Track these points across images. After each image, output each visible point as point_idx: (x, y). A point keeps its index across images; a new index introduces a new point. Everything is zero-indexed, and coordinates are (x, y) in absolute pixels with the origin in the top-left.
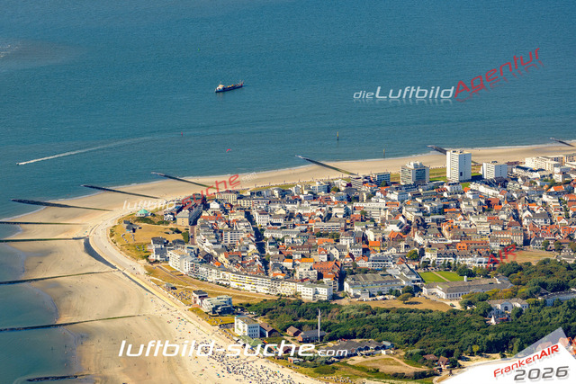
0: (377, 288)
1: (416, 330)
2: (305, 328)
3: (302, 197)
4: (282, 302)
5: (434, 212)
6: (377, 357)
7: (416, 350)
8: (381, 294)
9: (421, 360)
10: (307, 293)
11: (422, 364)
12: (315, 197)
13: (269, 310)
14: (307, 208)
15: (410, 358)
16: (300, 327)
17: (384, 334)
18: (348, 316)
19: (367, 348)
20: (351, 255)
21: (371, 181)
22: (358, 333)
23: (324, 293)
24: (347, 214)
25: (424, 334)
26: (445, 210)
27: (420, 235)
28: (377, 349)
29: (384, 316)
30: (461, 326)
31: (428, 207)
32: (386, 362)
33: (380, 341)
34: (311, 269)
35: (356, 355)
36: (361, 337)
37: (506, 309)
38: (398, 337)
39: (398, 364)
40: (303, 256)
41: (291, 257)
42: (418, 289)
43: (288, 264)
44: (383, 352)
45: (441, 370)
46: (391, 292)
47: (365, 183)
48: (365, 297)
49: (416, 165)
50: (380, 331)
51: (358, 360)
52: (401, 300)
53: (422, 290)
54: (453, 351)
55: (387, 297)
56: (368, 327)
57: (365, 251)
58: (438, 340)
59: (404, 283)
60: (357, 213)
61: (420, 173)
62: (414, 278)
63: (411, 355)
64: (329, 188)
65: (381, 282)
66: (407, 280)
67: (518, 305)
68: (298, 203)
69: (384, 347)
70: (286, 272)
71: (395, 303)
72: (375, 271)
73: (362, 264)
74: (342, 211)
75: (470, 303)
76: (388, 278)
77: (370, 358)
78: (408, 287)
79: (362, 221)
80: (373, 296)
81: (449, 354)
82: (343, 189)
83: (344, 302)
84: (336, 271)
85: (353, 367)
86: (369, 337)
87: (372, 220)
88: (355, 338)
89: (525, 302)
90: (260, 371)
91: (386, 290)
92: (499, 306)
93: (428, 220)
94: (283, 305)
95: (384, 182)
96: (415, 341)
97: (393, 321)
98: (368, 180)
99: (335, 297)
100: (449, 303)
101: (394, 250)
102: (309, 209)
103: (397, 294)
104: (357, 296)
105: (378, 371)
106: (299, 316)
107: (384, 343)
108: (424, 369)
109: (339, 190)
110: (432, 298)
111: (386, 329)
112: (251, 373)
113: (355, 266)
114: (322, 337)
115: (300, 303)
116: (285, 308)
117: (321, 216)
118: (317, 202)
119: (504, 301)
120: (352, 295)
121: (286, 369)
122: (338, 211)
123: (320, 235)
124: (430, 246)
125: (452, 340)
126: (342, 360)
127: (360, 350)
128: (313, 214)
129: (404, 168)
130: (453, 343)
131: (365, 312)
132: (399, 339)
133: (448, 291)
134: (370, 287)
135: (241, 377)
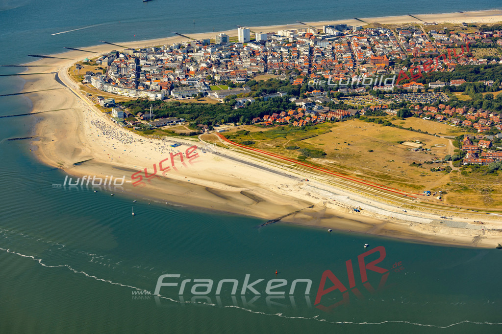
0: (187, 93)
1: (197, 113)
2: (146, 113)
3: (165, 51)
4: (139, 101)
5: (226, 57)
6: (176, 126)
7: (194, 122)
8: (188, 96)
9: (196, 127)
10: (152, 97)
11: (196, 128)
12: (171, 50)
13: (132, 104)
14: (166, 56)
15: (191, 126)
16: (143, 113)
17: (182, 115)
18: (167, 107)
19: (172, 122)
20: (178, 78)
21: (200, 43)
22: (170, 115)
23: (160, 96)
24: (184, 58)
25: (201, 115)
26: (232, 56)
27: (215, 68)
28: (177, 122)
29: (183, 106)
30: (219, 110)
31: (223, 55)
32: (180, 128)
33: (179, 118)
34: (157, 85)
35: (166, 125)
36: (171, 116)
37: (244, 102)
38: (188, 116)
39: (185, 129)
40: (156, 79)
41: (151, 80)
42: (206, 94)
43: (148, 83)
44: (180, 123)
45: (204, 131)
46: (192, 96)
47: (197, 44)
48: (180, 98)
49: (222, 35)
50: (180, 114)
51: (167, 127)
52: (196, 99)
53: (208, 94)
54: (212, 122)
55: (190, 98)
56: (174, 112)
57: (186, 76)
58: (206, 117)
59: (199, 91)
60: (189, 58)
61: (225, 39)
62: (206, 88)
63: (192, 124)
64: (180, 46)
65: (188, 91)
66: (201, 89)
67: (250, 101)
68: (162, 54)
69: (180, 121)
70: (145, 87)
71: (193, 100)
72: (188, 86)
73: (183, 82)
74: (182, 57)
75: (228, 100)
76: (193, 89)
77: (173, 126)
78: (201, 93)
79: (190, 62)
80: (184, 97)
81: (209, 124)
82: (186, 47)
83: (169, 100)
84: (169, 86)
85: (163, 131)
86: (175, 117)
87: (196, 61)
88: (168, 117)
89: (253, 99)
90: (119, 133)
91: (190, 94)
92: (241, 101)
93: (222, 61)
94: (139, 102)
95: (206, 43)
96: (196, 118)
97: (187, 109)
98: (199, 43)
99: (165, 98)
100: (219, 100)
101: (200, 76)
102: (166, 57)
103: (195, 96)
104: (176, 98)
105: (174, 132)
106: (145, 107)
107: (181, 119)
108: (196, 131)
109: (184, 48)
110: (212, 98)
111: (183, 113)
112: (114, 134)
113: (180, 83)
114: (152, 117)
115: (147, 101)
116: (139, 104)
117: (171, 60)
118: (171, 54)
119: (244, 99)
120: (174, 97)
121: (131, 132)
122: (180, 58)
123: (168, 69)
124: (218, 73)
125: (213, 117)
126: (159, 128)
127: (169, 123)
128: (168, 59)
129: (217, 36)
130: (213, 119)
131: (175, 105)
132: (188, 117)
133: (219, 94)
134: (183, 93)
135: (108, 136)
